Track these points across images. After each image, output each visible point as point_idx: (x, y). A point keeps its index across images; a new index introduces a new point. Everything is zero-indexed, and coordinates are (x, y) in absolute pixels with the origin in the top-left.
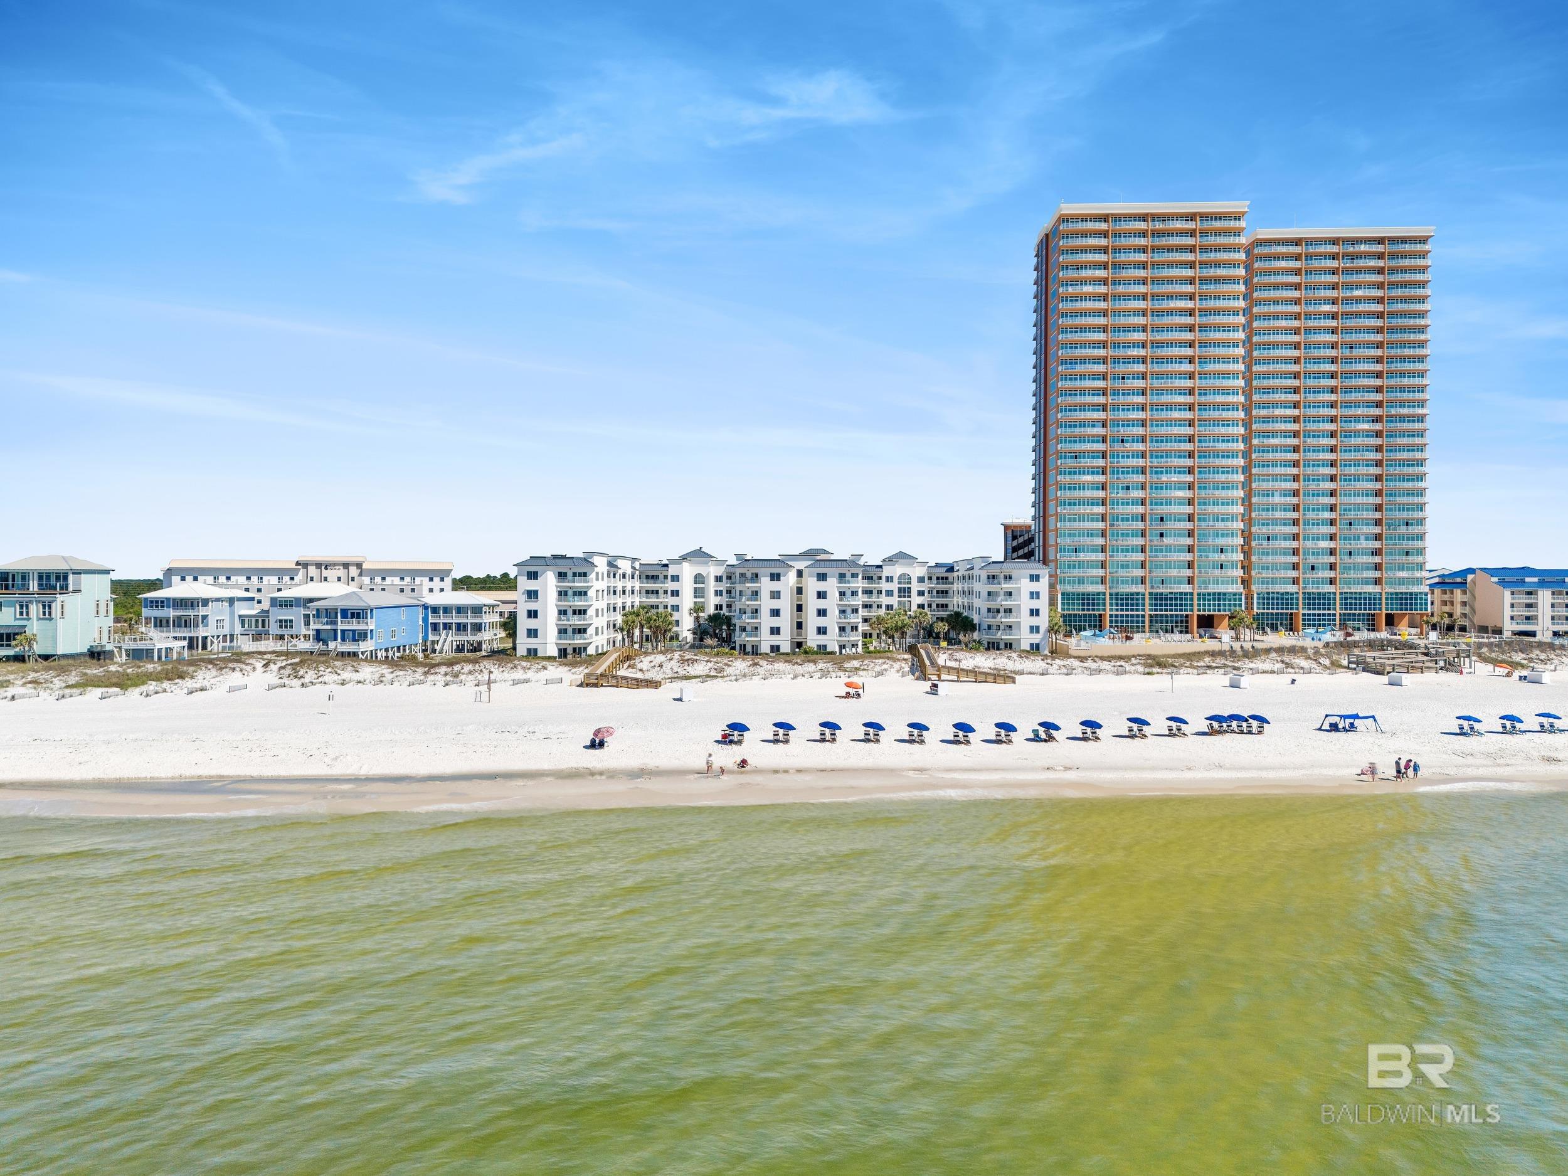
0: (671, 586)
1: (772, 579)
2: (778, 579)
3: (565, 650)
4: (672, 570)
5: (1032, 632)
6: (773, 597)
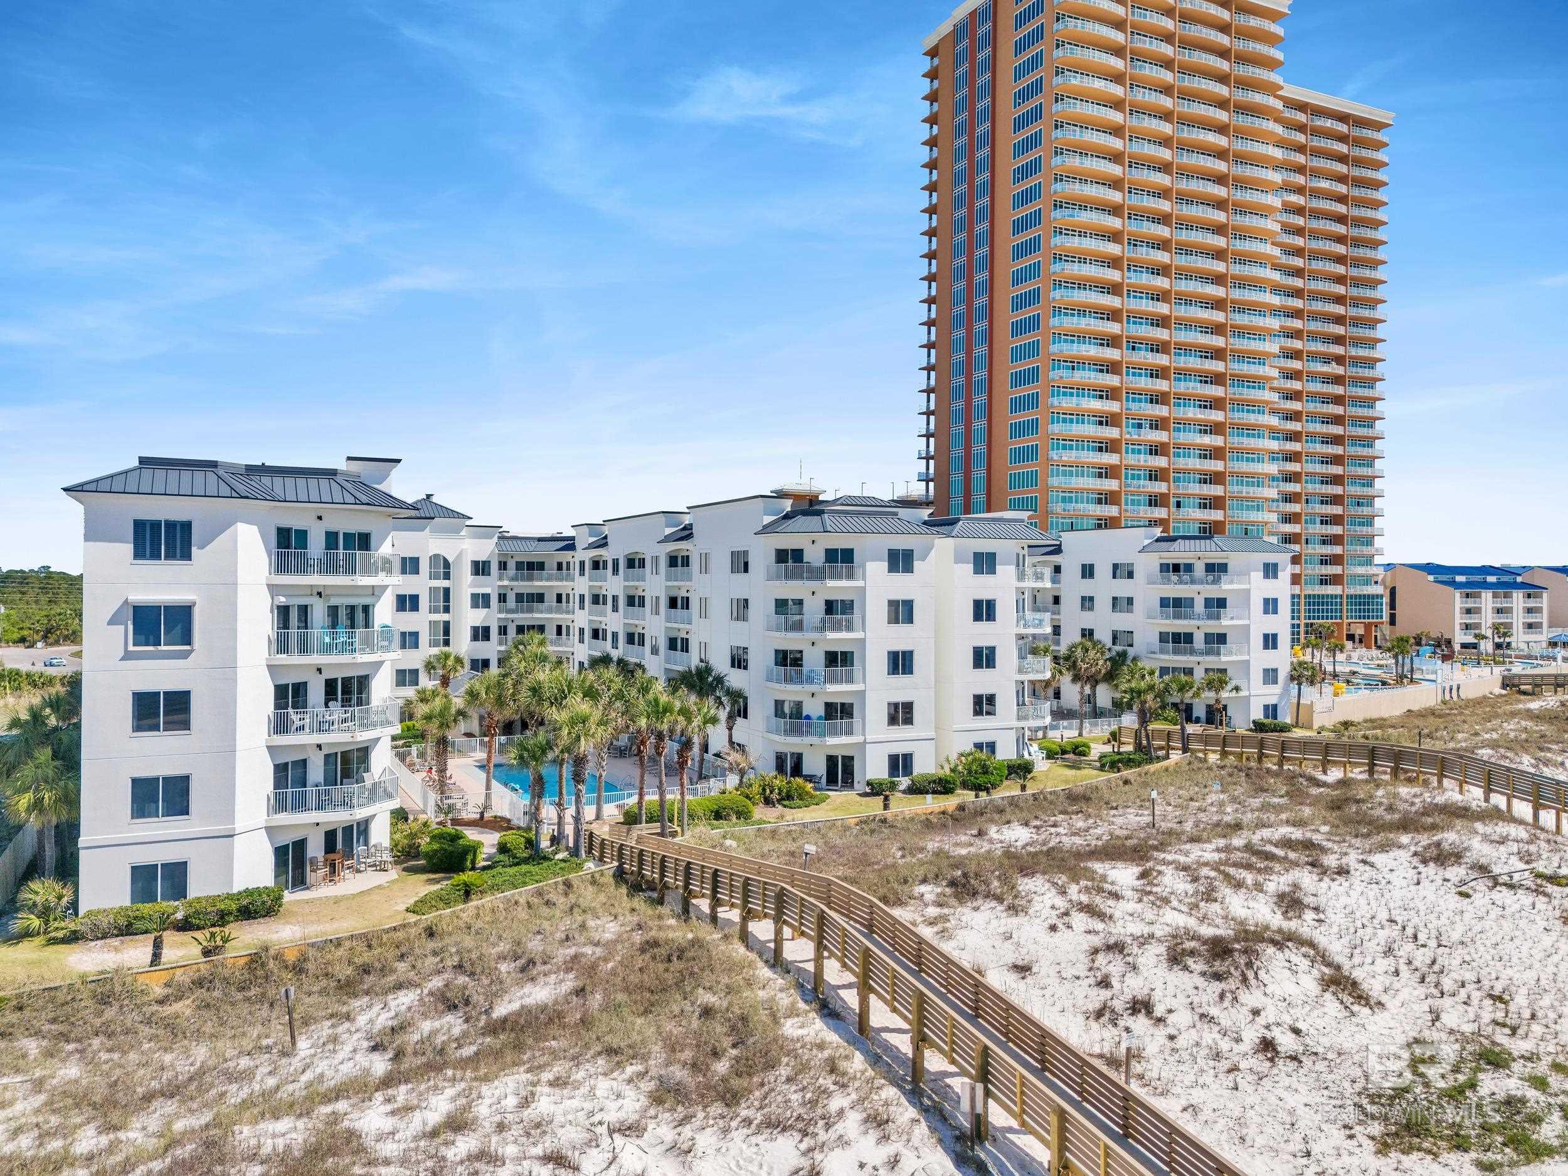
1: (893, 567)
2: (909, 569)
3: (300, 846)
6: (894, 619)
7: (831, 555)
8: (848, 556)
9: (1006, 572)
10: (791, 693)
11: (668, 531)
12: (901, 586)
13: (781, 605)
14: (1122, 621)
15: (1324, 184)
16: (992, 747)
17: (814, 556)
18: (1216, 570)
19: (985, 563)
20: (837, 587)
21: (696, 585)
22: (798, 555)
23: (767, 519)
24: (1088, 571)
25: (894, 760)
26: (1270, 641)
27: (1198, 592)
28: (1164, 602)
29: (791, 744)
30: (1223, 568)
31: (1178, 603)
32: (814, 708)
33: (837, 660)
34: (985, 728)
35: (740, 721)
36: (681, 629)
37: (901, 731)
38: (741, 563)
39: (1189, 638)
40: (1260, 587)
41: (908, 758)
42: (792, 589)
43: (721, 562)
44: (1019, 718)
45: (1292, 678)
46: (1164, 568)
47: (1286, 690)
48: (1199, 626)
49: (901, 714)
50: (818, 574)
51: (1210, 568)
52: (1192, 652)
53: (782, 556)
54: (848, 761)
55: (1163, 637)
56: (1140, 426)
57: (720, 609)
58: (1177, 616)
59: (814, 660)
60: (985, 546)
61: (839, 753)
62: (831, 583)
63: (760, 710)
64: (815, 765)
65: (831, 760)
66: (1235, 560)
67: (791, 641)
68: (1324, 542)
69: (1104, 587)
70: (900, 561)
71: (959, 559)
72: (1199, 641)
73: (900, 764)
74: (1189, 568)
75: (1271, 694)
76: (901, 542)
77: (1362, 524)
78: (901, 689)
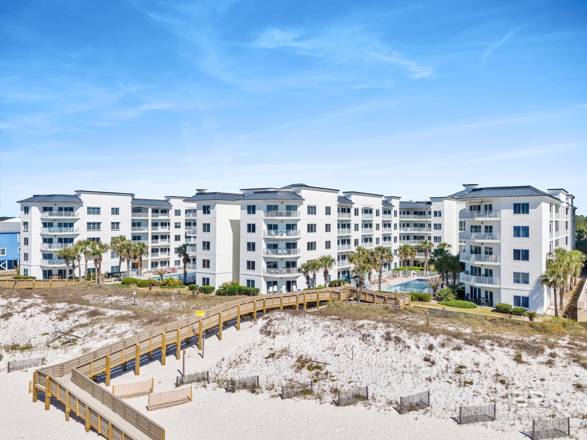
0: (434, 220)
4: (434, 207)
5: (517, 281)
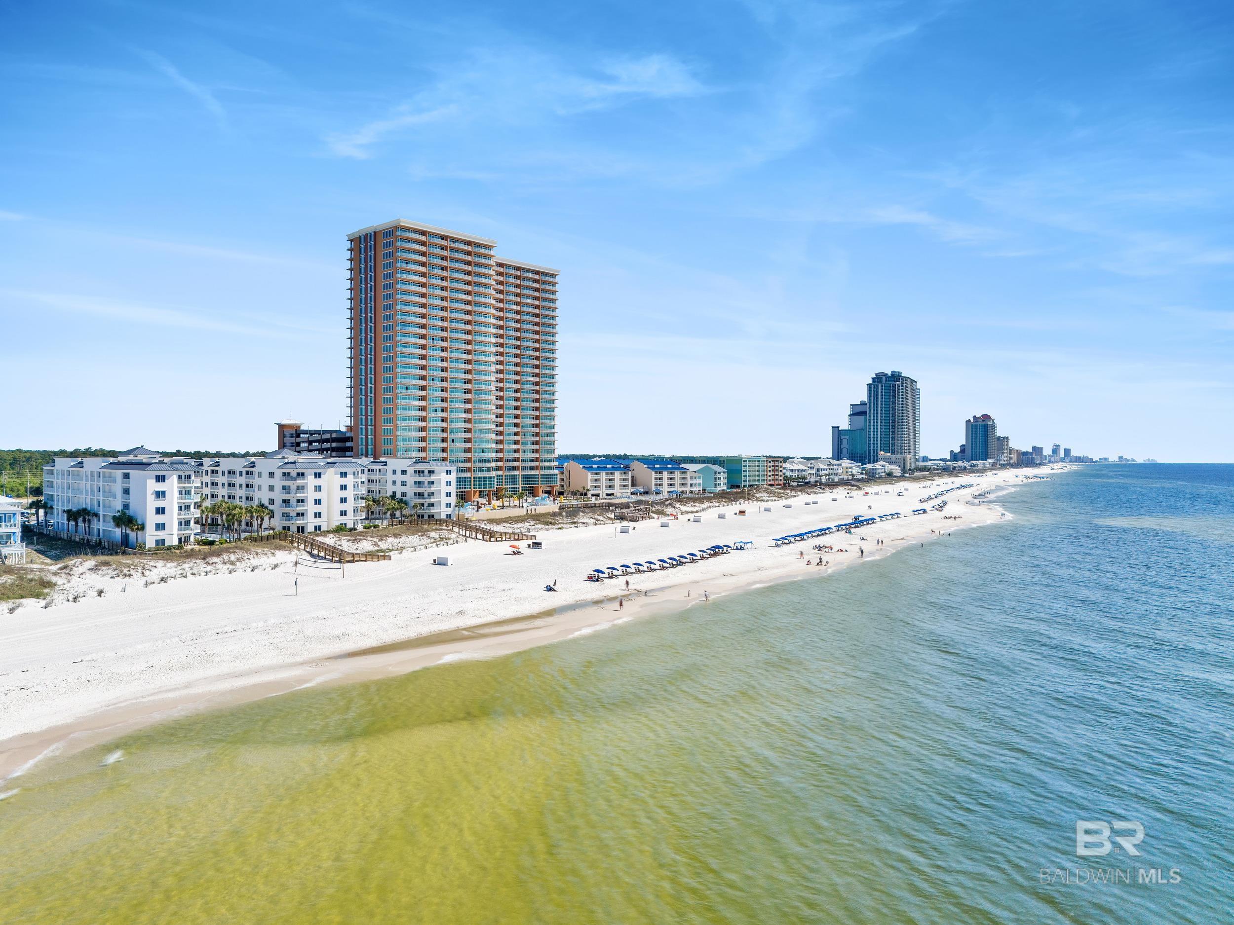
7: (298, 474)
8: (303, 474)
9: (350, 477)
10: (287, 510)
11: (246, 464)
12: (318, 482)
13: (284, 488)
14: (404, 489)
15: (529, 301)
16: (345, 524)
17: (294, 474)
18: (431, 472)
19: (344, 475)
20: (300, 482)
21: (256, 481)
22: (289, 473)
23: (280, 464)
24: (394, 472)
25: (315, 527)
26: (448, 494)
27: (425, 479)
28: (416, 483)
29: (287, 523)
30: (433, 472)
31: (420, 483)
32: (293, 514)
33: (300, 501)
34: (343, 520)
35: (272, 519)
36: (251, 494)
37: (318, 520)
38: (271, 475)
39: (423, 494)
40: (445, 478)
41: (320, 527)
42: (287, 483)
43: (265, 475)
44: (354, 516)
45: (456, 506)
46: (415, 472)
47: (454, 510)
48: (425, 490)
49: (318, 515)
50: (295, 479)
51: (429, 472)
52: (423, 498)
53: (284, 474)
54: (303, 528)
55: (415, 494)
56: (436, 410)
57: (265, 488)
58: (419, 487)
59: (293, 501)
60: (344, 470)
61: (300, 525)
62: (298, 481)
63: (278, 515)
64: (294, 529)
65: (298, 528)
66: (436, 469)
67: (287, 497)
68: (533, 452)
69: (399, 478)
70: (318, 475)
71: (336, 474)
72: (426, 495)
73: (318, 528)
74: (423, 472)
75: (449, 511)
76: (318, 471)
77: (549, 444)
78: (318, 509)
